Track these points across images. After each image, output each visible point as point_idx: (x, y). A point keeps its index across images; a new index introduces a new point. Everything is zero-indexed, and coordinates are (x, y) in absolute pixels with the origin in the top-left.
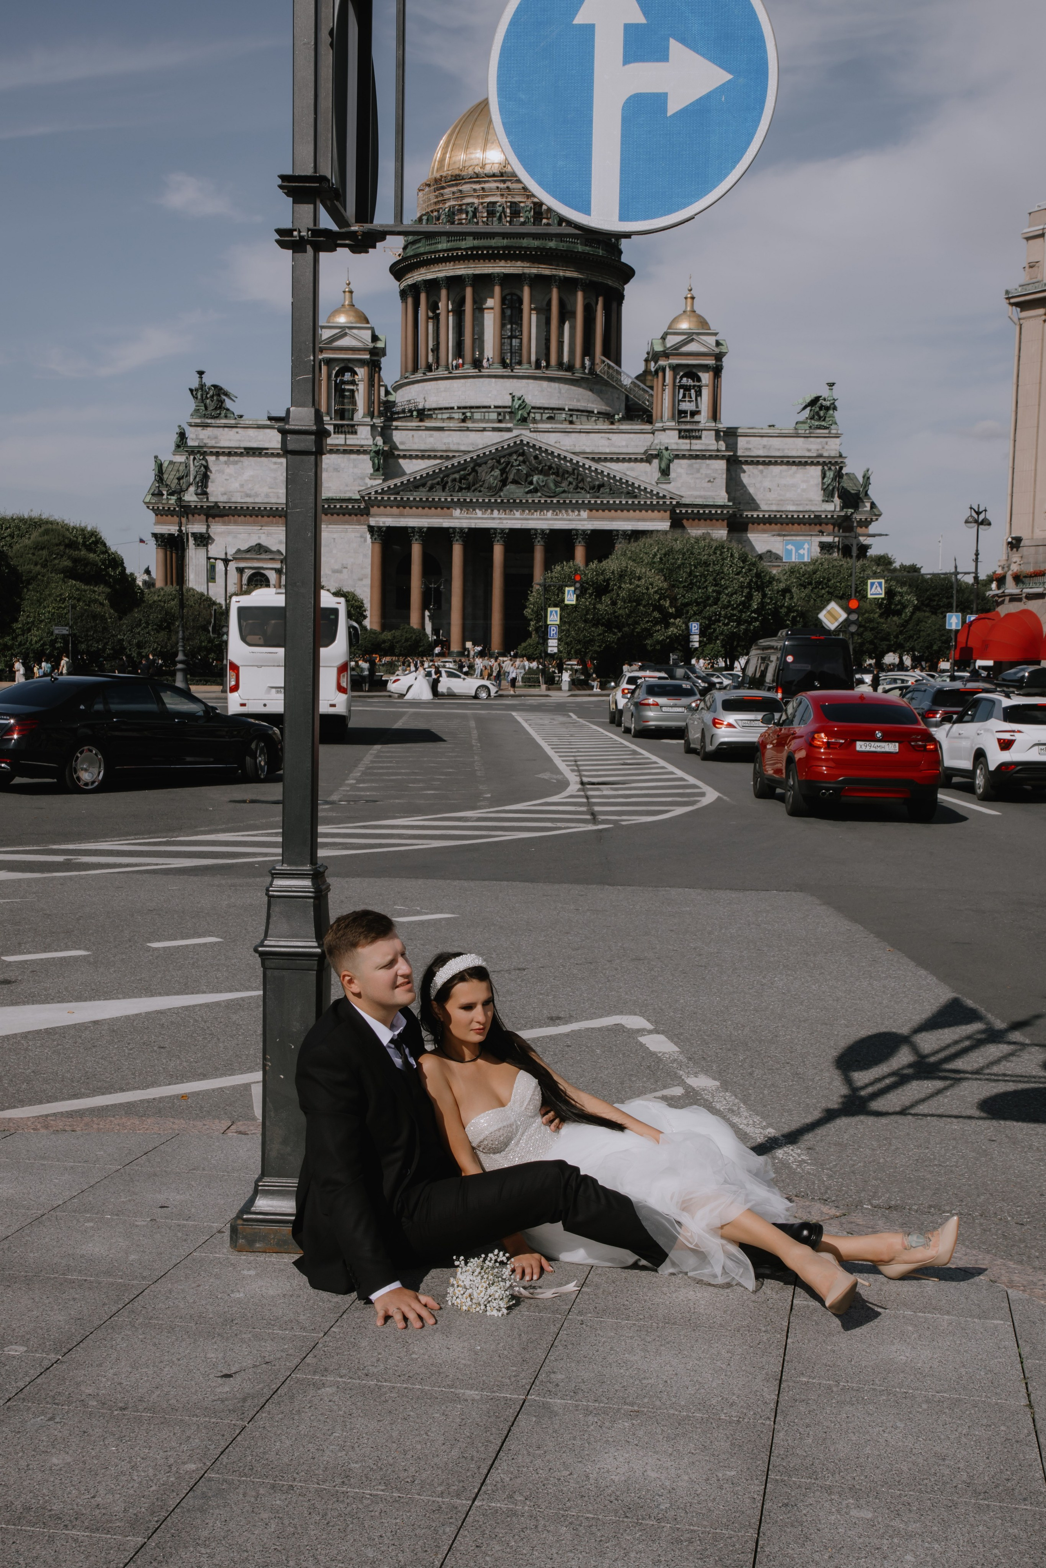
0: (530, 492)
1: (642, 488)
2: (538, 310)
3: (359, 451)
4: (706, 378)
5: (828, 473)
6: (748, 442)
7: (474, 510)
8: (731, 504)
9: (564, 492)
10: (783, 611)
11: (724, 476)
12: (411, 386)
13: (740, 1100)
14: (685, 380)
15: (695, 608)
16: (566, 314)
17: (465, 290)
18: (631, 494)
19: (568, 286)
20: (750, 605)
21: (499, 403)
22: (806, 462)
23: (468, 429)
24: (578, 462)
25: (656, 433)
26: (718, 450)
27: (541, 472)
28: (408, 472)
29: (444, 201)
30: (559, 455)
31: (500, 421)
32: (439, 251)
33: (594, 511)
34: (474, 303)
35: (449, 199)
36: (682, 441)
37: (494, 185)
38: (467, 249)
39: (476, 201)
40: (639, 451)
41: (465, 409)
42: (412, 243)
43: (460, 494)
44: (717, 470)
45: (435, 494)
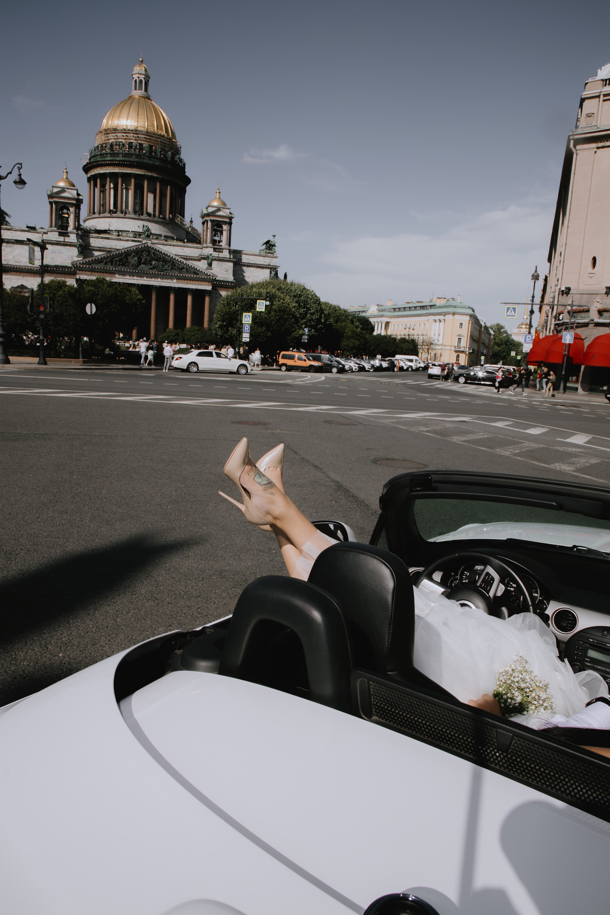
0: (151, 269)
1: (201, 271)
2: (151, 191)
3: (71, 245)
4: (225, 227)
5: (272, 272)
6: (246, 257)
7: (125, 275)
8: (235, 281)
9: (166, 270)
11: (233, 269)
12: (93, 220)
14: (216, 227)
16: (163, 195)
17: (118, 179)
18: (195, 273)
19: (164, 183)
21: (134, 231)
22: (264, 267)
23: (120, 240)
26: (230, 258)
27: (156, 260)
28: (95, 256)
29: (109, 140)
31: (135, 237)
32: (107, 161)
33: (179, 279)
34: (122, 186)
35: (111, 139)
36: (215, 253)
37: (132, 135)
38: (120, 161)
39: (124, 141)
40: (197, 256)
41: (118, 231)
42: (94, 157)
43: (119, 267)
44: (229, 266)
45: (107, 266)
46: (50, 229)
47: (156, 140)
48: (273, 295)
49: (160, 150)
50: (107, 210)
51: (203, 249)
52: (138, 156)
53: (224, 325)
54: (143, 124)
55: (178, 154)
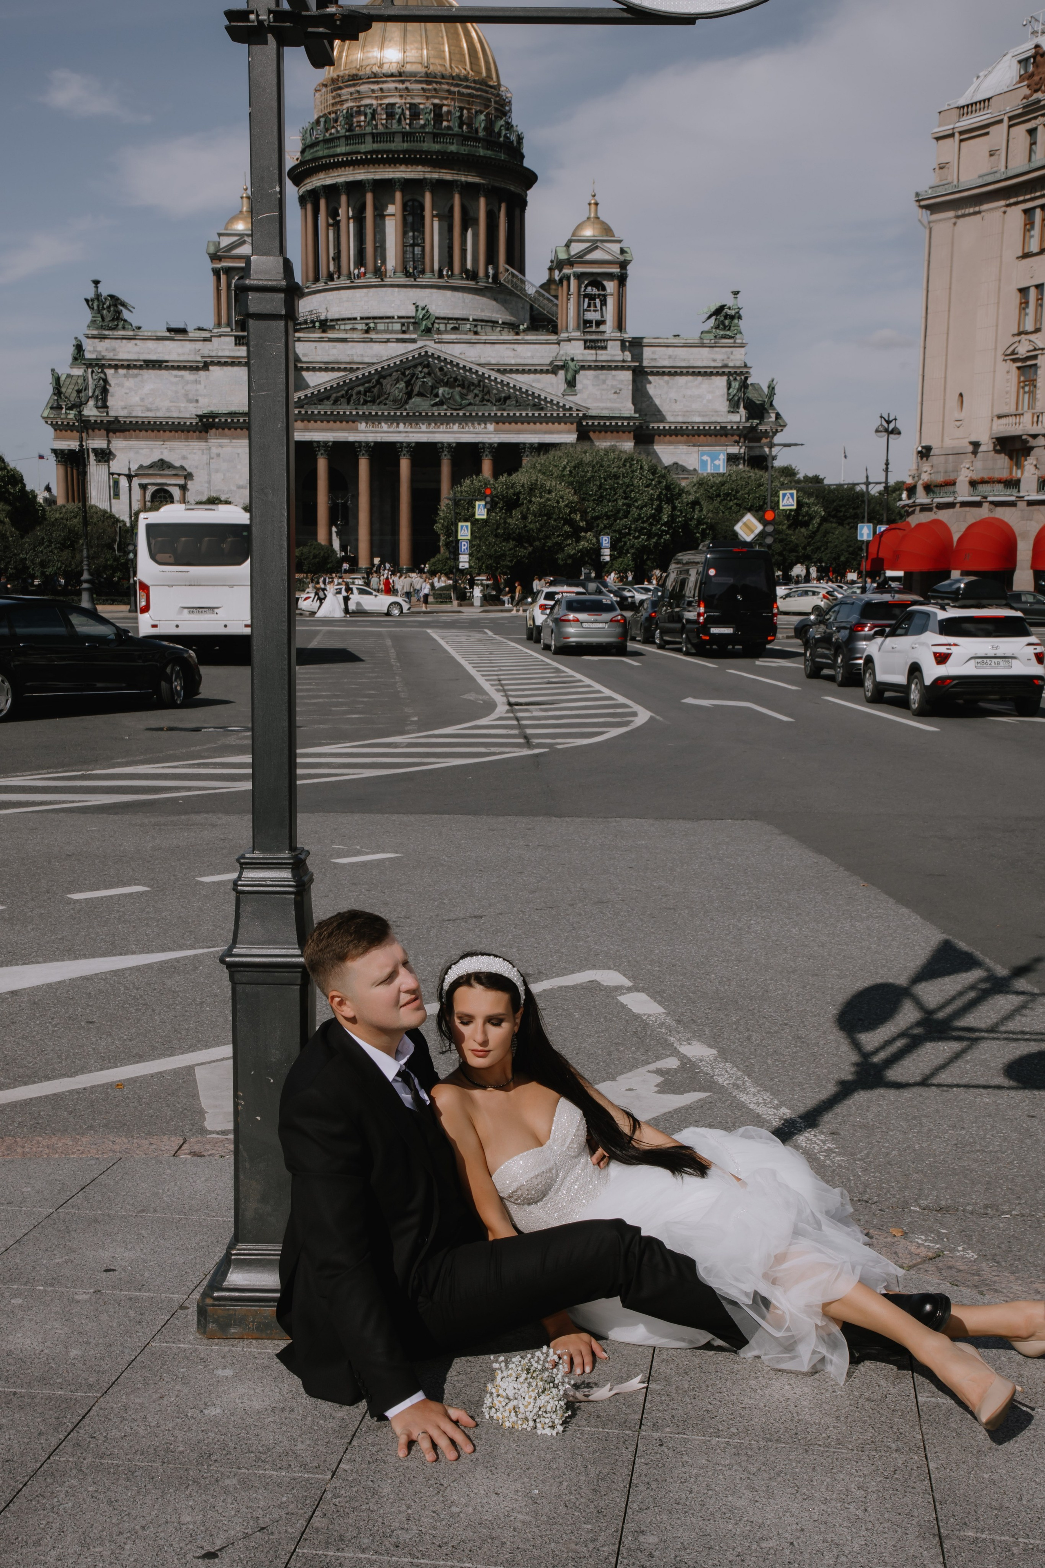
0: (435, 404)
1: (549, 400)
2: (440, 217)
4: (610, 287)
5: (733, 384)
6: (653, 353)
7: (380, 423)
8: (637, 415)
9: (470, 404)
10: (693, 523)
11: (630, 387)
12: (313, 296)
13: (743, 1071)
14: (589, 288)
15: (605, 522)
16: (468, 221)
17: (364, 196)
18: (537, 407)
19: (470, 191)
20: (660, 518)
21: (403, 313)
22: (712, 372)
23: (372, 341)
24: (483, 374)
25: (562, 343)
26: (624, 361)
27: (446, 384)
28: (312, 384)
29: (342, 102)
30: (465, 366)
31: (404, 332)
32: (338, 154)
33: (501, 424)
34: (373, 209)
35: (347, 100)
36: (586, 351)
37: (392, 86)
38: (366, 152)
39: (374, 102)
40: (544, 362)
41: (368, 319)
42: (311, 146)
43: (365, 407)
44: (622, 381)
45: (340, 407)
46: (216, 330)
47: (448, 91)
49: (459, 114)
50: (343, 270)
52: (406, 135)
54: (417, 55)
55: (505, 114)
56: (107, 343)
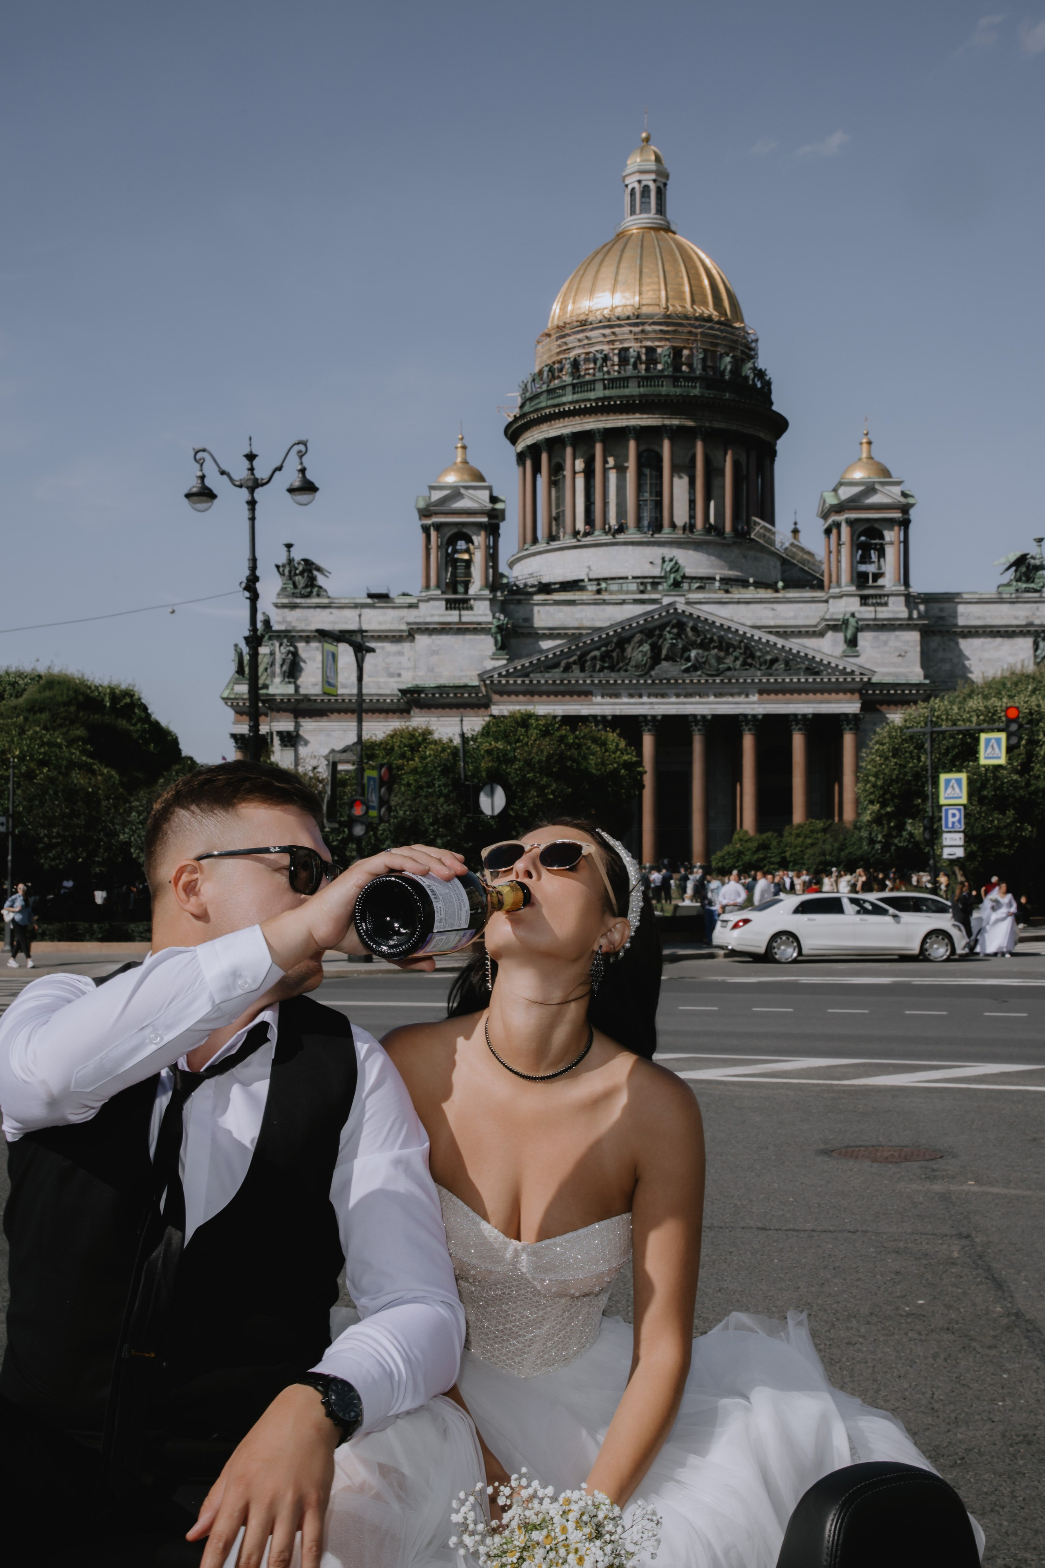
0: (687, 670)
1: (825, 662)
2: (681, 470)
3: (476, 629)
4: (890, 535)
7: (619, 694)
8: (927, 681)
9: (729, 669)
11: (919, 650)
12: (532, 559)
14: (865, 537)
16: (713, 471)
17: (593, 447)
18: (811, 671)
19: (715, 439)
21: (638, 574)
22: (1014, 632)
23: (604, 602)
26: (909, 619)
27: (701, 646)
29: (568, 351)
30: (722, 625)
31: (642, 592)
32: (564, 404)
33: (768, 692)
34: (605, 462)
35: (575, 348)
36: (864, 608)
37: (628, 329)
38: (597, 400)
39: (606, 348)
40: (814, 622)
41: (598, 581)
42: (531, 399)
43: (602, 674)
44: (908, 642)
45: (571, 675)
46: (424, 594)
47: (690, 333)
48: (1031, 714)
49: (701, 356)
50: (569, 529)
51: (831, 601)
52: (643, 380)
53: (888, 813)
54: (654, 296)
55: (751, 357)
56: (298, 613)
